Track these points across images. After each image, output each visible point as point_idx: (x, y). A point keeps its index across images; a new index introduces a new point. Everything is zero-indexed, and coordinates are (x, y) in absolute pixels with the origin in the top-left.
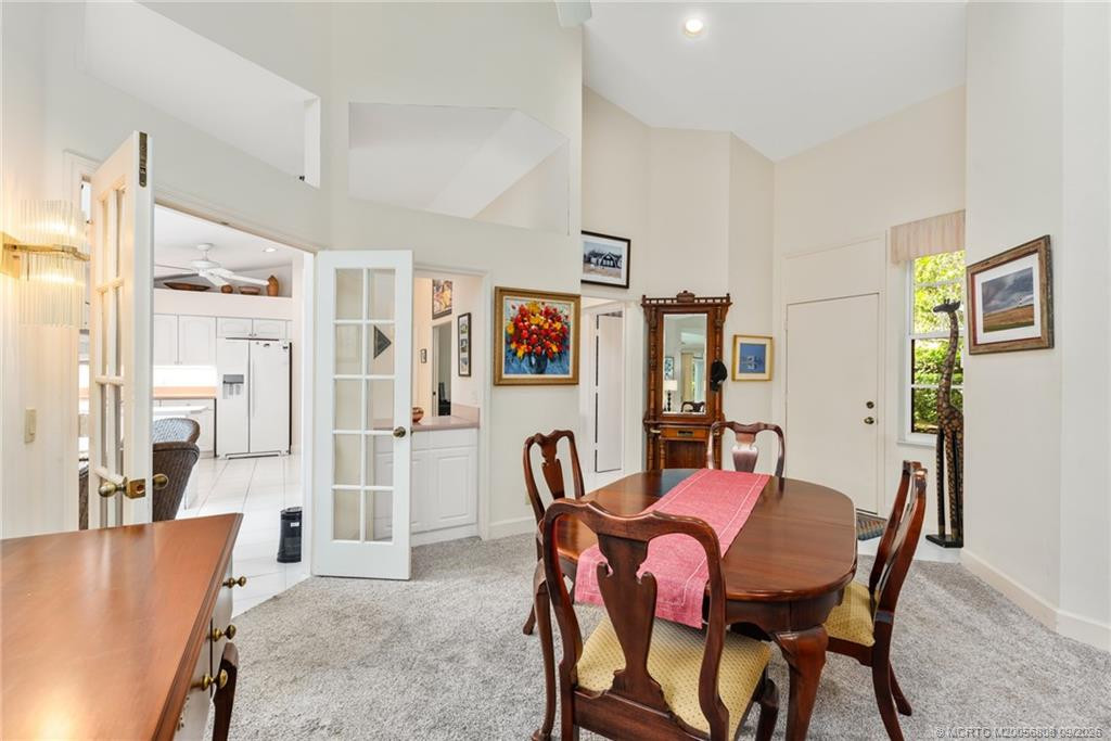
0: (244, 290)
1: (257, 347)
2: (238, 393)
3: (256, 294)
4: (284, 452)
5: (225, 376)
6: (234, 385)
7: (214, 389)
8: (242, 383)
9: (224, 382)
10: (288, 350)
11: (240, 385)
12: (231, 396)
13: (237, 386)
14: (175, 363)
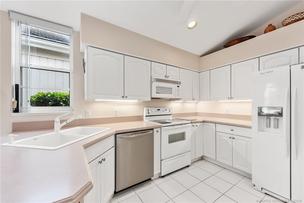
6: (272, 118)
11: (279, 118)
12: (268, 129)
13: (275, 119)
14: (229, 98)
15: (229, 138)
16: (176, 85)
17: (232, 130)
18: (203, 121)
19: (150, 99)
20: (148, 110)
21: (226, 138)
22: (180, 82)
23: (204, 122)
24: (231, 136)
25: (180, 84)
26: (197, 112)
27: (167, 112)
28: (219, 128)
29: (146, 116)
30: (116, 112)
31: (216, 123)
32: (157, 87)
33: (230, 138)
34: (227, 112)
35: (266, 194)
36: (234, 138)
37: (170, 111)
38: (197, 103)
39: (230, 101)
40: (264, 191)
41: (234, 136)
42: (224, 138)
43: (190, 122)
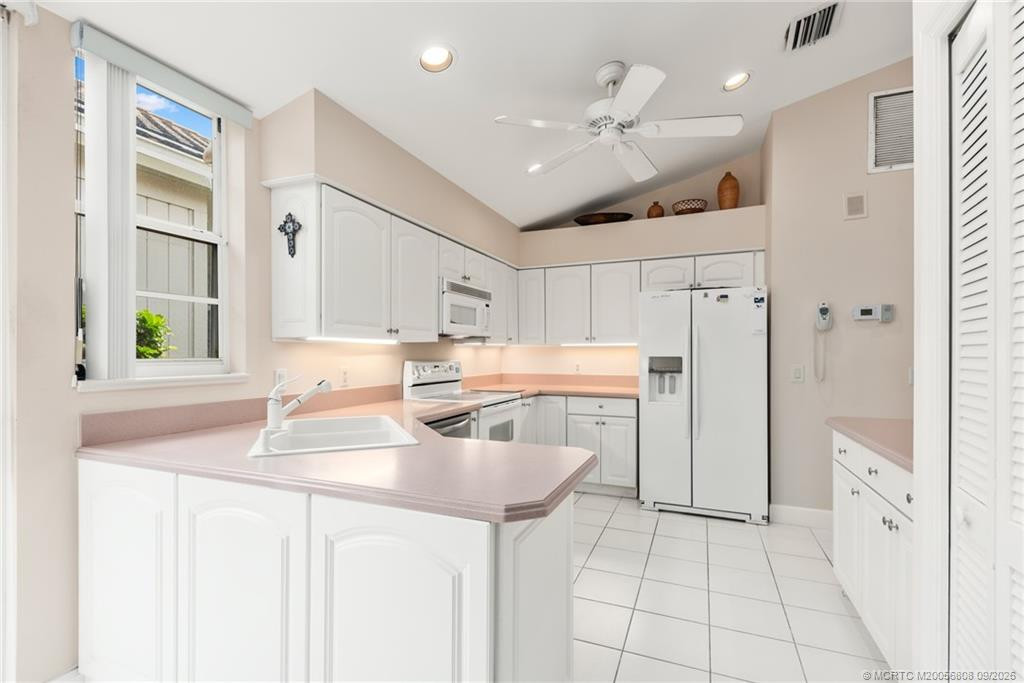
0: (682, 207)
1: (705, 304)
2: (672, 391)
3: (701, 210)
4: (757, 516)
5: (651, 359)
6: (667, 376)
7: (633, 381)
8: (681, 372)
9: (651, 371)
10: (764, 305)
11: (675, 375)
12: (662, 395)
13: (671, 377)
14: (587, 339)
15: (595, 425)
16: (483, 303)
17: (601, 407)
18: (537, 392)
19: (436, 339)
20: (417, 367)
21: (589, 426)
22: (490, 294)
23: (540, 394)
24: (598, 419)
25: (490, 299)
26: (503, 372)
27: (452, 376)
28: (575, 404)
29: (414, 385)
30: (345, 373)
31: (566, 395)
32: (452, 305)
33: (597, 423)
34: (577, 370)
35: (660, 511)
36: (604, 424)
37: (457, 370)
38: (502, 348)
39: (589, 344)
40: (658, 507)
41: (604, 419)
42: (585, 425)
43: (518, 395)
